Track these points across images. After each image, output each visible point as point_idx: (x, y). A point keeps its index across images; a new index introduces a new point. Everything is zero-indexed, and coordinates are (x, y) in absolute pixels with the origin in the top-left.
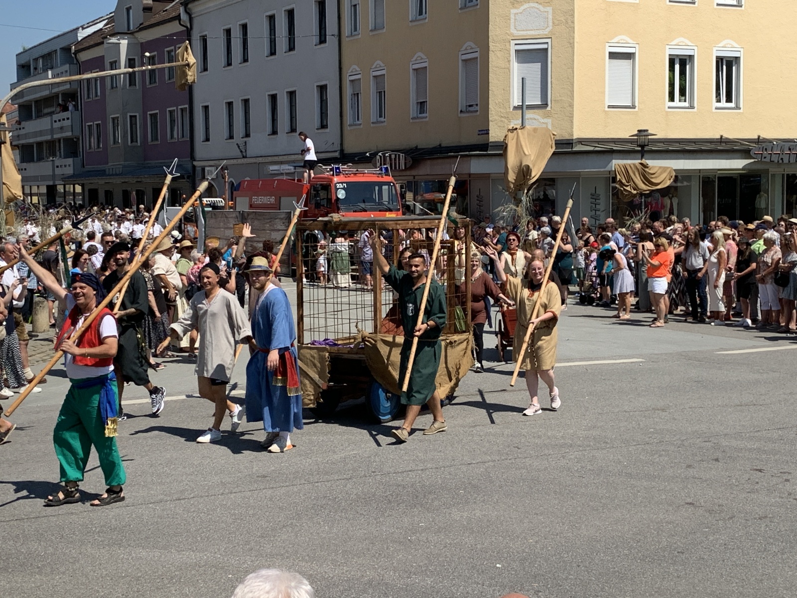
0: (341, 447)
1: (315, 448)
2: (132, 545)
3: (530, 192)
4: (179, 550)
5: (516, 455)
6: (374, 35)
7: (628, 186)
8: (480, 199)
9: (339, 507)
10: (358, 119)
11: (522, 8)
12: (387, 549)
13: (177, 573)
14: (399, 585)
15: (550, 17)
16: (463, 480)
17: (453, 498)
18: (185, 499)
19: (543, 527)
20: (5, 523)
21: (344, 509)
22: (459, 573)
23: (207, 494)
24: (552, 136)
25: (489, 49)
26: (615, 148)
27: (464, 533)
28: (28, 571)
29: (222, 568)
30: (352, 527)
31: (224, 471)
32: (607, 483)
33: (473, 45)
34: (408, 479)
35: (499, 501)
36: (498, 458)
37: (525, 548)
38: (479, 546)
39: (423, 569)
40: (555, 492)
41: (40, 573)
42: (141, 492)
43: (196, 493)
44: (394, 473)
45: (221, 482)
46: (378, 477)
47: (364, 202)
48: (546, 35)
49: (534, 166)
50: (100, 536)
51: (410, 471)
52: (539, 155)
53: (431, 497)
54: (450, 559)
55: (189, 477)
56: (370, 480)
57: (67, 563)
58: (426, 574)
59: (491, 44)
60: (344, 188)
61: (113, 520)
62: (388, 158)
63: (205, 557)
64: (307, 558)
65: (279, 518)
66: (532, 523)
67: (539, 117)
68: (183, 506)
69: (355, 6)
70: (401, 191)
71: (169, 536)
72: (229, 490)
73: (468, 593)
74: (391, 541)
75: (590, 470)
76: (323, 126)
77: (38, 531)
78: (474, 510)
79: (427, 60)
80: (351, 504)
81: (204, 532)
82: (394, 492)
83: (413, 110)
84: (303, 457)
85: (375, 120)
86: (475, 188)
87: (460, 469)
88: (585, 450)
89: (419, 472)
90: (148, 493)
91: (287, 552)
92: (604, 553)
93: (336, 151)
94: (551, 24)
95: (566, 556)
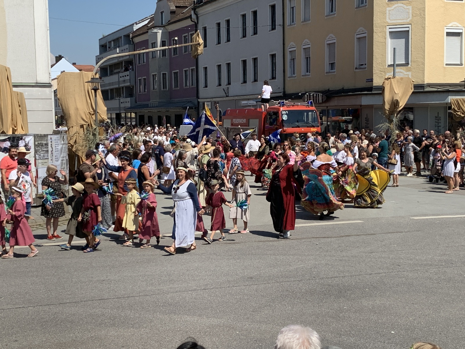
0: (294, 263)
1: (279, 263)
2: (181, 313)
3: (398, 116)
4: (208, 317)
5: (398, 270)
6: (304, 24)
7: (458, 112)
8: (367, 120)
9: (296, 296)
10: (294, 74)
11: (394, 7)
12: (326, 321)
13: (208, 330)
14: (334, 341)
15: (411, 12)
16: (367, 283)
17: (363, 293)
18: (208, 289)
19: (418, 311)
20: (111, 300)
21: (299, 298)
22: (369, 335)
23: (220, 287)
24: (412, 82)
25: (373, 31)
26: (450, 89)
27: (370, 313)
28: (126, 326)
29: (233, 328)
30: (305, 308)
31: (228, 274)
32: (455, 287)
33: (364, 30)
34: (335, 282)
35: (390, 296)
36: (387, 271)
37: (408, 323)
38: (380, 321)
39: (348, 333)
40: (423, 292)
41: (133, 327)
42: (183, 284)
43: (214, 286)
44: (326, 278)
45: (227, 280)
46: (317, 280)
47: (298, 122)
48: (408, 22)
49: (401, 100)
50: (163, 308)
51: (335, 277)
52: (404, 94)
53: (349, 292)
54: (363, 328)
55: (209, 277)
56: (313, 282)
57: (147, 322)
58: (350, 336)
59: (374, 28)
60: (286, 114)
61: (170, 300)
62: (312, 96)
63: (223, 322)
64: (280, 324)
65: (262, 301)
66: (411, 309)
67: (404, 71)
68: (207, 293)
69: (293, 8)
70: (320, 116)
71: (201, 309)
72: (232, 285)
73: (375, 347)
74: (328, 317)
75: (443, 279)
76: (273, 78)
77: (129, 304)
78: (375, 300)
79: (336, 38)
80: (303, 295)
81: (220, 308)
82: (327, 289)
83: (327, 68)
84: (272, 268)
85: (304, 74)
86: (364, 114)
87: (365, 277)
88: (440, 268)
89: (341, 278)
90: (187, 286)
91: (268, 320)
92: (455, 326)
93: (281, 92)
94: (411, 16)
95: (432, 328)
